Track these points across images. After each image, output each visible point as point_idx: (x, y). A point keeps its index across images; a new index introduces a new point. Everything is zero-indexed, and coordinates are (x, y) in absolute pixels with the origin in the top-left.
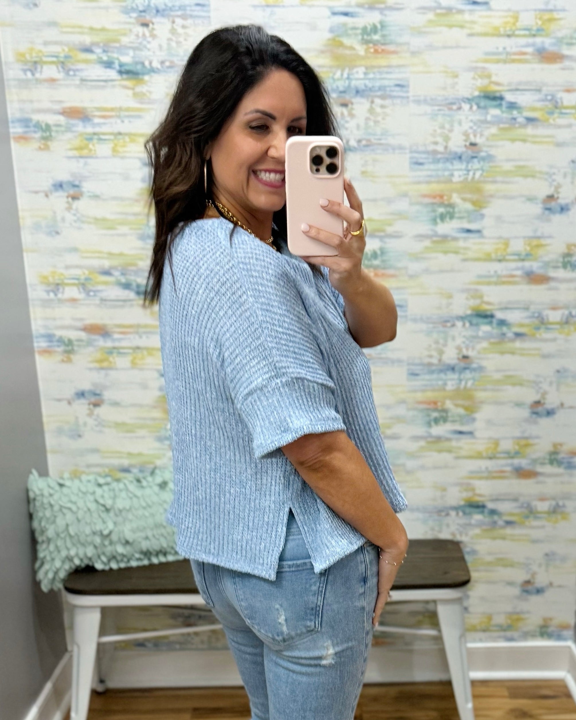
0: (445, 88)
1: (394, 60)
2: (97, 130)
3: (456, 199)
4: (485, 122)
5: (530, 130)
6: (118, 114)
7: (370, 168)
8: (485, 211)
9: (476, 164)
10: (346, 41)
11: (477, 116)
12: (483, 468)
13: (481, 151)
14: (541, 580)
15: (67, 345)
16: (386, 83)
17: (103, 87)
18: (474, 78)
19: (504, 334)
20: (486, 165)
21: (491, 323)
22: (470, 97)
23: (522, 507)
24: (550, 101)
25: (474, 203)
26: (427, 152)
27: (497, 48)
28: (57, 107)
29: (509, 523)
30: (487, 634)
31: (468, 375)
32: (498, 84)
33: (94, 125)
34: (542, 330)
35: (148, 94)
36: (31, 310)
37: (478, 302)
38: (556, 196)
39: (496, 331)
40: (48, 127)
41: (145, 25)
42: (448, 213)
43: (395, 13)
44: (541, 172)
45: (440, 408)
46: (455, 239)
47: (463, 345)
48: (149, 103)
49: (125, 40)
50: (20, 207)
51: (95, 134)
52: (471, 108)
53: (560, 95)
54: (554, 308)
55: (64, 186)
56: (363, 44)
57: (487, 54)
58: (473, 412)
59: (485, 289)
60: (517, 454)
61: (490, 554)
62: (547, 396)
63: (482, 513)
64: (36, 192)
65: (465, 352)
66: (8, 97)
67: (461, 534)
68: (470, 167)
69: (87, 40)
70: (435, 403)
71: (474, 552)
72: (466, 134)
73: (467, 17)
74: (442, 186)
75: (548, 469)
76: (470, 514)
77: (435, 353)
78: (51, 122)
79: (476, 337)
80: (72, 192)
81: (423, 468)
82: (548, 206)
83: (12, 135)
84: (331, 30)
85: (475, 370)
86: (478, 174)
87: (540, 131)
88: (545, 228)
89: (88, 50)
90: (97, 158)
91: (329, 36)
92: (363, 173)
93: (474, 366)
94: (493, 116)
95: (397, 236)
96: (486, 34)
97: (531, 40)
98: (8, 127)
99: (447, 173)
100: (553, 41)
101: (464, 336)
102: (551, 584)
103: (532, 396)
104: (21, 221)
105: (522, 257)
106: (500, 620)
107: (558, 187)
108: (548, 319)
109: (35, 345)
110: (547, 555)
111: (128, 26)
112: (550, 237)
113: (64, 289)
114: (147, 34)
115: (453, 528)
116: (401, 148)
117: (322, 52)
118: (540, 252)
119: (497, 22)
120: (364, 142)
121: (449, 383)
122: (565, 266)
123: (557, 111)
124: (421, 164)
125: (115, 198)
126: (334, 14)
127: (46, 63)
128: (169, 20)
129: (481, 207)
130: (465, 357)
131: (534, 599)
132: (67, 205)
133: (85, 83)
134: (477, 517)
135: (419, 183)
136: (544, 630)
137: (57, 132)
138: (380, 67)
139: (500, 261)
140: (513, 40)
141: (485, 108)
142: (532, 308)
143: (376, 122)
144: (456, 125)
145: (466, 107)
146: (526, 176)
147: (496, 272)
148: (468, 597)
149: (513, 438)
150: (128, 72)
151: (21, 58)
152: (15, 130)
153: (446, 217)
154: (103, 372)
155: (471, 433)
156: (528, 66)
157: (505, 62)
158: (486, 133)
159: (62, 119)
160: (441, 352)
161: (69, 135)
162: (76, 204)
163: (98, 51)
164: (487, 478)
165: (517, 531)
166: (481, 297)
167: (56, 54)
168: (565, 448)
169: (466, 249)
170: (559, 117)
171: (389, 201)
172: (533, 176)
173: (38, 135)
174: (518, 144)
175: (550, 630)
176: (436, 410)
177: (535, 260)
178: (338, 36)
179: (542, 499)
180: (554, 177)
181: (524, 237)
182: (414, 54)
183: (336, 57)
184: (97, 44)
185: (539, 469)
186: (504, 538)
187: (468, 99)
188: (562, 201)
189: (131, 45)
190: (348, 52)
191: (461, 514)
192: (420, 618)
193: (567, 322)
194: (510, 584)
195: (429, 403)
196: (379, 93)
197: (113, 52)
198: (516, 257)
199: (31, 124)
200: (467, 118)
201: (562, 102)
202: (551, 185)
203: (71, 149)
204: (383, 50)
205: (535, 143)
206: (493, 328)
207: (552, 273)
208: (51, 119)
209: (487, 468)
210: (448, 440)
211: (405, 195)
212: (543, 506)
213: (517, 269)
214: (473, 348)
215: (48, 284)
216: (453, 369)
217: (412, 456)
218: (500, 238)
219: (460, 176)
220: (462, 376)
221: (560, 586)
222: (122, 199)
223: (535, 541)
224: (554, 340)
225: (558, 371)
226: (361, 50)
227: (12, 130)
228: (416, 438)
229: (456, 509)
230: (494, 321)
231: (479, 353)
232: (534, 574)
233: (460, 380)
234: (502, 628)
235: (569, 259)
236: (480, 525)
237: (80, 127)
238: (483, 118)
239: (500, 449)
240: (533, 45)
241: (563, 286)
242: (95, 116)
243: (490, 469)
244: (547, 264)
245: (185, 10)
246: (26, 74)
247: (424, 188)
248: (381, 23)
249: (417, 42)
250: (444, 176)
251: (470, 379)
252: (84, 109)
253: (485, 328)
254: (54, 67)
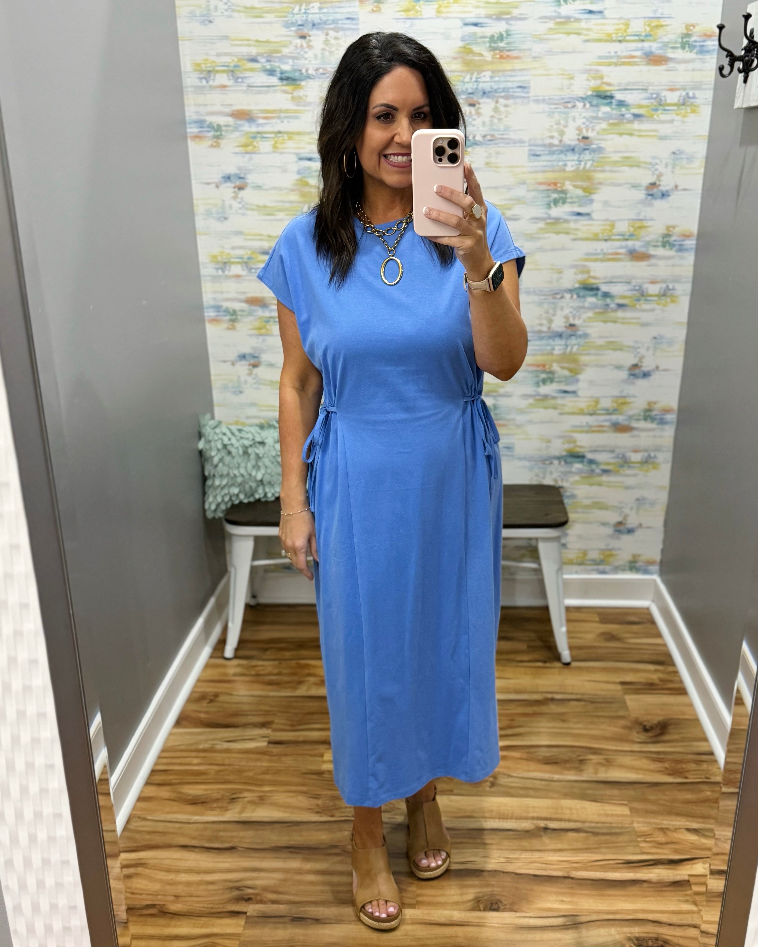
0: (561, 89)
1: (517, 64)
2: (260, 129)
3: (568, 186)
4: (597, 118)
5: (636, 125)
6: (278, 115)
7: (493, 160)
8: (594, 197)
9: (587, 156)
10: (476, 49)
11: (590, 113)
12: (584, 424)
13: (592, 144)
14: (632, 522)
15: (232, 315)
16: (510, 85)
17: (267, 92)
18: (588, 80)
19: (607, 305)
20: (596, 156)
21: (596, 295)
22: (584, 96)
23: (617, 457)
24: (656, 98)
25: (584, 189)
26: (544, 145)
27: (610, 52)
28: (228, 110)
29: (605, 471)
30: (582, 567)
31: (573, 341)
32: (609, 84)
33: (259, 125)
34: (642, 302)
35: (304, 98)
36: (203, 284)
37: (585, 276)
38: (658, 183)
39: (600, 302)
40: (219, 128)
41: (303, 37)
42: (561, 198)
43: (519, 22)
44: (645, 163)
45: (548, 370)
46: (566, 221)
47: (570, 315)
48: (305, 106)
49: (286, 51)
50: (195, 196)
51: (258, 133)
52: (584, 105)
53: (664, 93)
54: (653, 283)
55: (232, 178)
56: (490, 51)
57: (600, 57)
58: (577, 374)
59: (592, 265)
60: (615, 411)
61: (587, 498)
62: (644, 360)
63: (582, 462)
64: (209, 184)
65: (572, 321)
66: (186, 102)
67: (562, 480)
68: (582, 159)
69: (254, 51)
70: (544, 366)
71: (573, 496)
72: (579, 129)
73: (583, 25)
74: (557, 175)
75: (642, 424)
76: (571, 463)
77: (544, 322)
78: (222, 123)
79: (583, 307)
80: (238, 183)
81: (531, 422)
82: (651, 193)
83: (189, 135)
84: (463, 39)
85: (580, 336)
86: (589, 164)
87: (645, 126)
88: (647, 212)
89: (254, 60)
90: (259, 153)
91: (461, 44)
92: (487, 164)
93: (580, 333)
94: (604, 113)
95: (515, 219)
96: (599, 40)
97: (640, 45)
98: (185, 128)
99: (561, 164)
100: (660, 45)
101: (572, 307)
102: (640, 525)
103: (631, 360)
104: (195, 208)
105: (626, 237)
106: (594, 555)
107: (660, 176)
108: (647, 292)
109: (206, 314)
110: (638, 500)
111: (288, 39)
112: (652, 220)
113: (230, 267)
114: (305, 45)
115: (555, 475)
116: (521, 142)
117: (455, 58)
118: (642, 232)
119: (610, 29)
120: (489, 137)
121: (557, 348)
122: (664, 246)
123: (661, 108)
124: (538, 155)
125: (275, 188)
126: (466, 24)
127: (218, 71)
128: (323, 32)
129: (591, 193)
130: (572, 325)
131: (626, 538)
132: (233, 195)
133: (250, 88)
134: (577, 466)
135: (536, 172)
136: (632, 565)
137: (227, 131)
138: (504, 71)
139: (606, 240)
140: (624, 44)
141: (597, 106)
142: (634, 282)
143: (500, 120)
144: (570, 121)
145: (580, 105)
146: (631, 166)
147: (602, 250)
148: (566, 535)
149: (613, 397)
150: (287, 79)
151: (198, 68)
152: (192, 130)
153: (559, 202)
154: (261, 338)
155: (574, 392)
156: (637, 68)
157: (616, 64)
158: (598, 128)
159: (230, 120)
160: (550, 321)
161: (237, 134)
162: (242, 193)
163: (263, 60)
164: (587, 432)
165: (612, 479)
166: (588, 272)
167: (227, 64)
168: (658, 406)
169: (577, 230)
170: (662, 114)
171: (509, 188)
172: (638, 166)
173: (211, 134)
174: (626, 138)
175: (638, 564)
176: (544, 372)
177: (638, 239)
178: (469, 44)
179: (636, 451)
180: (657, 167)
181: (629, 220)
182: (535, 58)
183: (467, 63)
184: (261, 55)
185: (634, 424)
186: (600, 484)
187: (583, 98)
188: (663, 188)
189: (291, 55)
190: (476, 58)
191: (563, 463)
192: (523, 551)
193: (664, 295)
194: (604, 524)
195: (538, 366)
196: (503, 94)
197: (275, 62)
198: (621, 237)
199: (205, 125)
200: (580, 115)
201: (666, 100)
202: (653, 174)
203: (238, 146)
204: (508, 56)
205: (640, 136)
206: (598, 300)
207: (652, 251)
208: (222, 120)
209: (587, 423)
210: (554, 398)
211: (524, 183)
212: (636, 457)
213: (621, 247)
214: (579, 318)
215: (218, 262)
216: (560, 336)
217: (521, 411)
218: (607, 220)
219: (572, 166)
220: (568, 342)
221: (648, 527)
222: (280, 189)
223: (627, 488)
224: (653, 310)
225: (655, 338)
226: (488, 56)
227: (189, 130)
228: (526, 396)
229: (559, 458)
230: (600, 293)
231: (584, 321)
232: (626, 517)
233: (567, 346)
234: (596, 563)
235: (668, 239)
236: (579, 472)
237: (247, 127)
238: (594, 115)
239: (599, 406)
240: (642, 49)
241: (662, 263)
242: (258, 117)
243: (590, 423)
244: (648, 244)
245: (337, 23)
246: (201, 82)
247: (540, 177)
248: (507, 31)
249: (538, 48)
250: (558, 165)
251: (575, 345)
252: (250, 111)
253: (591, 300)
254: (225, 75)
